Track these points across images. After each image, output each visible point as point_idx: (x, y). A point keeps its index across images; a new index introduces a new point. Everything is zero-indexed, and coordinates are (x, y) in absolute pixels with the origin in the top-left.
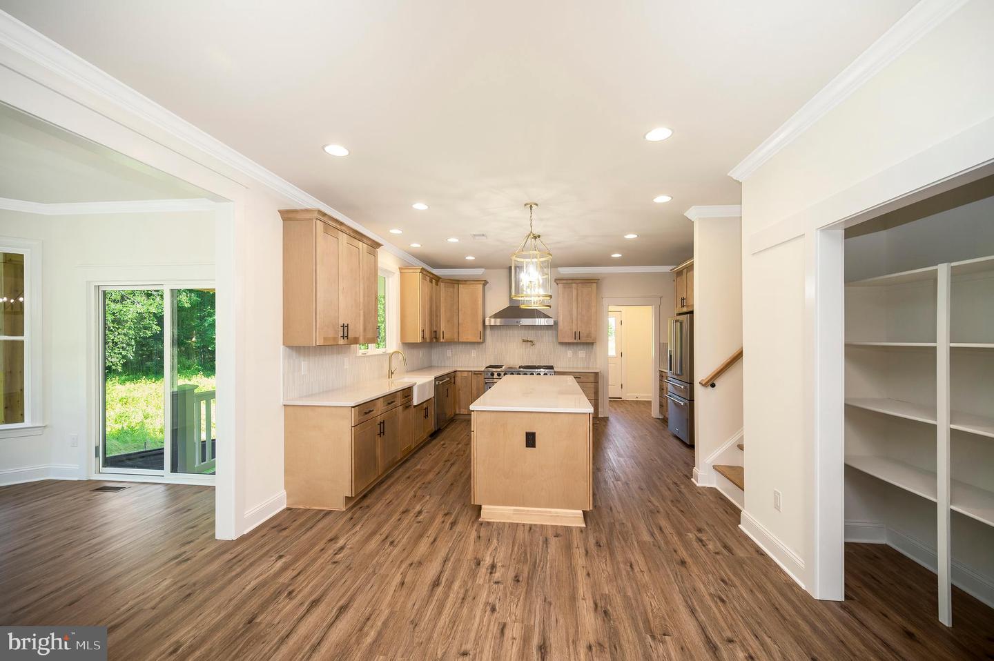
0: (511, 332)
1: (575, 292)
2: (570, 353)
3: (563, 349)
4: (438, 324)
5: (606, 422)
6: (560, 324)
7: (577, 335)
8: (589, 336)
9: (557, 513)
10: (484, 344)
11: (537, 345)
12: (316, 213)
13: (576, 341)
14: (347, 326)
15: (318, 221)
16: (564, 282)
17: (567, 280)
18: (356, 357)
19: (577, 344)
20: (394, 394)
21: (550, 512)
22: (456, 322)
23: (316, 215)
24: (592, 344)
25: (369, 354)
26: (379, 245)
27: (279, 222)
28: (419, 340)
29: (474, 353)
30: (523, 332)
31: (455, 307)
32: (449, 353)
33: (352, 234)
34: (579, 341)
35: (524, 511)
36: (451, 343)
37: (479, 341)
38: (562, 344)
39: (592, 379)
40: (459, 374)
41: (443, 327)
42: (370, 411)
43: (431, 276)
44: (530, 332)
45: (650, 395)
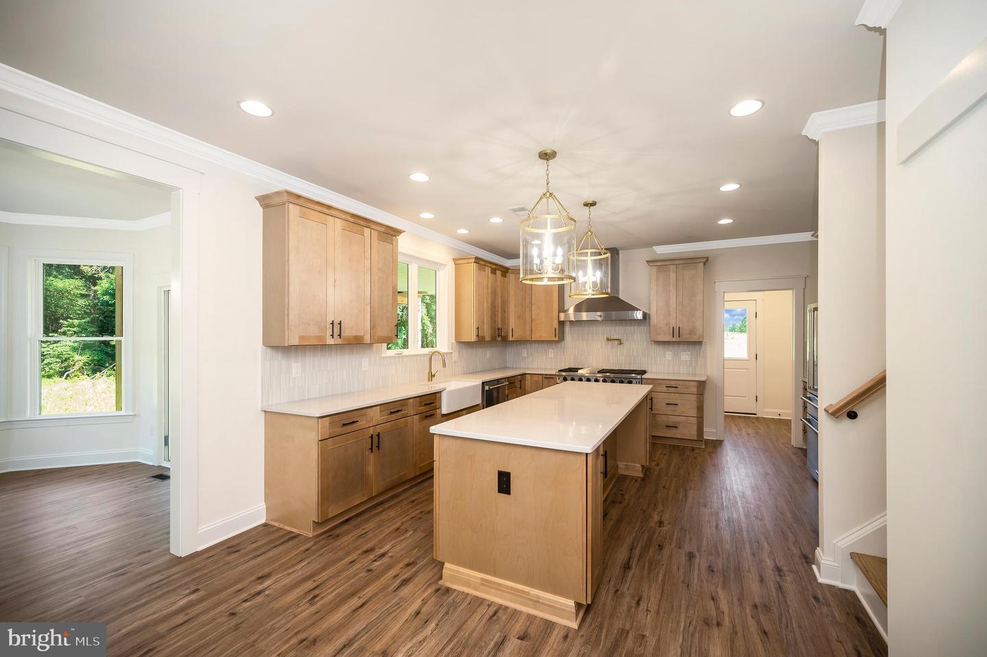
0: (594, 328)
1: (673, 276)
2: (669, 354)
3: (659, 349)
4: (505, 320)
5: (715, 447)
6: (654, 319)
7: (678, 332)
8: (692, 332)
9: (538, 597)
10: (563, 342)
11: (626, 344)
12: (286, 194)
13: (674, 340)
14: (340, 324)
15: (290, 205)
16: (660, 264)
17: (665, 260)
18: (381, 357)
19: (679, 343)
20: (403, 402)
21: (528, 593)
22: (528, 317)
23: (285, 197)
24: (700, 343)
25: (404, 354)
26: (397, 232)
27: (259, 210)
28: (473, 338)
29: (551, 353)
30: (608, 328)
31: (527, 301)
32: (524, 353)
33: (352, 220)
34: (678, 340)
35: (495, 583)
36: (522, 342)
37: (554, 339)
38: (658, 343)
39: (694, 390)
40: (528, 377)
41: (512, 323)
42: (353, 422)
43: (494, 267)
44: (617, 328)
45: (790, 411)
